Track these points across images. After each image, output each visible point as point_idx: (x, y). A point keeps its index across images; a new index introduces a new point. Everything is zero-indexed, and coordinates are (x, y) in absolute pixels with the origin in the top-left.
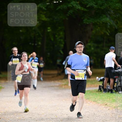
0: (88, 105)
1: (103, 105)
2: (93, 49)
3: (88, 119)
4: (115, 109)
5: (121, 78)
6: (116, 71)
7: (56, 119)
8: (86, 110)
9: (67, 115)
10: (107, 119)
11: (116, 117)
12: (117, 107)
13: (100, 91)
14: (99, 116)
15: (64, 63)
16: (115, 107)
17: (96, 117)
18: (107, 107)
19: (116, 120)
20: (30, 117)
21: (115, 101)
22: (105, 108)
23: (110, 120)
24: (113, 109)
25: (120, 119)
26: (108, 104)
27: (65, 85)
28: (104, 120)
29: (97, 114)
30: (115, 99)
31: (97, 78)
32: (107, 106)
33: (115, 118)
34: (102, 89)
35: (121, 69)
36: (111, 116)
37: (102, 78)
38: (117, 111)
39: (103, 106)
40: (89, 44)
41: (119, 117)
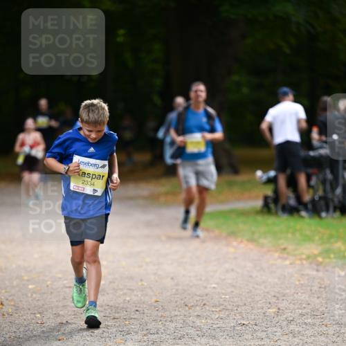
0: (231, 250)
1: (276, 251)
2: (245, 90)
3: (232, 292)
4: (311, 263)
5: (325, 174)
6: (312, 153)
7: (142, 291)
8: (227, 266)
9: (172, 278)
10: (288, 291)
11: (312, 286)
12: (316, 256)
13: (265, 210)
14: (264, 282)
15: (161, 134)
16: (308, 257)
17: (256, 286)
18: (285, 256)
19: (314, 294)
20: (67, 285)
21: (309, 239)
22: (279, 261)
23: (295, 295)
24: (302, 264)
25: (322, 289)
26: (291, 248)
27: (167, 194)
28: (277, 295)
29: (257, 277)
30: (308, 233)
31: (259, 173)
32: (288, 253)
33: (309, 288)
34: (272, 206)
35: (325, 148)
36: (297, 283)
37: (272, 173)
38: (315, 267)
39: (276, 255)
40: (235, 78)
41: (319, 285)
